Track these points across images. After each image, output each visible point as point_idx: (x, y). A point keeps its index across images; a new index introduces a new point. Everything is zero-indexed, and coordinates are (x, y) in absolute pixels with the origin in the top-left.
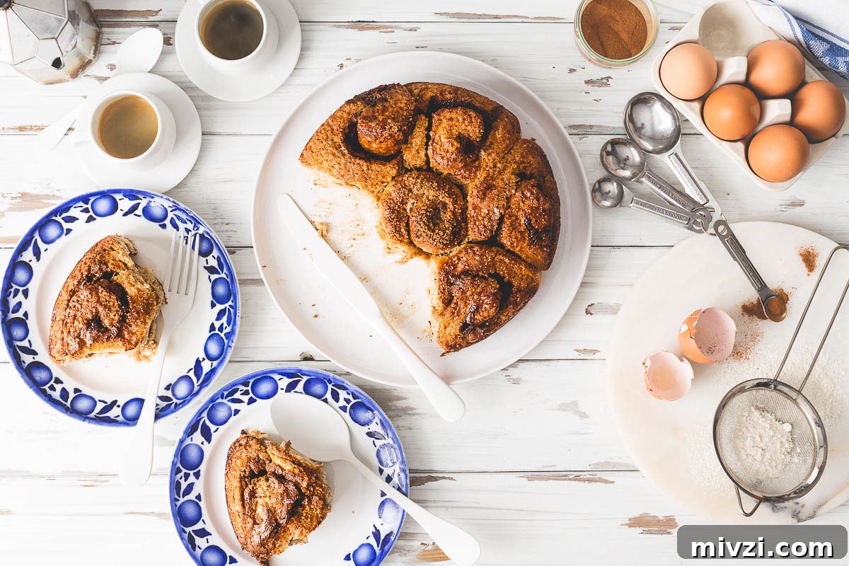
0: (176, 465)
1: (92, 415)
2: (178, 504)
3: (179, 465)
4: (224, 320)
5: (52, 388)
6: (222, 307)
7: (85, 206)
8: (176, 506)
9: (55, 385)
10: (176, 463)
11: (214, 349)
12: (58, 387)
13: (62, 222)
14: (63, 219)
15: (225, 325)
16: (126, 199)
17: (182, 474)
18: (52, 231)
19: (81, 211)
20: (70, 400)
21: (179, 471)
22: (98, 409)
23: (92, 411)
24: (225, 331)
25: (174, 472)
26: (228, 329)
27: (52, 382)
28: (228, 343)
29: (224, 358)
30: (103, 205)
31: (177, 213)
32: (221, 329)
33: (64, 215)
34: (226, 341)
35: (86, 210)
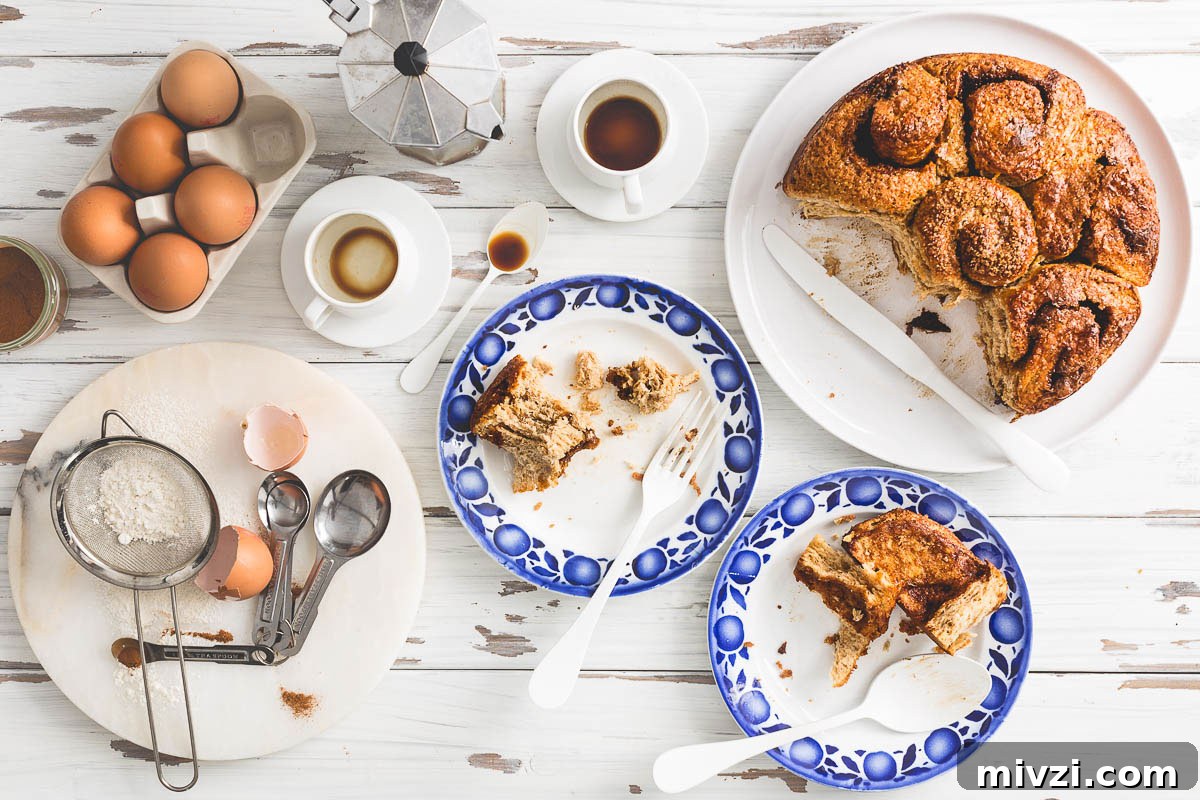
0: (933, 488)
1: (473, 358)
2: (881, 480)
3: (932, 492)
4: (543, 564)
5: (523, 316)
6: (561, 567)
7: (746, 430)
8: (879, 477)
9: (526, 321)
10: (936, 490)
11: (510, 539)
12: (522, 324)
13: (736, 393)
14: (739, 396)
15: (537, 563)
16: (738, 486)
17: (918, 493)
18: (727, 377)
19: (741, 422)
20: (501, 334)
21: (924, 490)
22: (478, 366)
23: (479, 359)
24: (528, 560)
25: (923, 484)
26: (529, 567)
27: (531, 317)
28: (512, 562)
29: (493, 550)
30: (740, 453)
31: (701, 546)
32: (533, 556)
33: (743, 400)
34: (515, 558)
35: (740, 428)
